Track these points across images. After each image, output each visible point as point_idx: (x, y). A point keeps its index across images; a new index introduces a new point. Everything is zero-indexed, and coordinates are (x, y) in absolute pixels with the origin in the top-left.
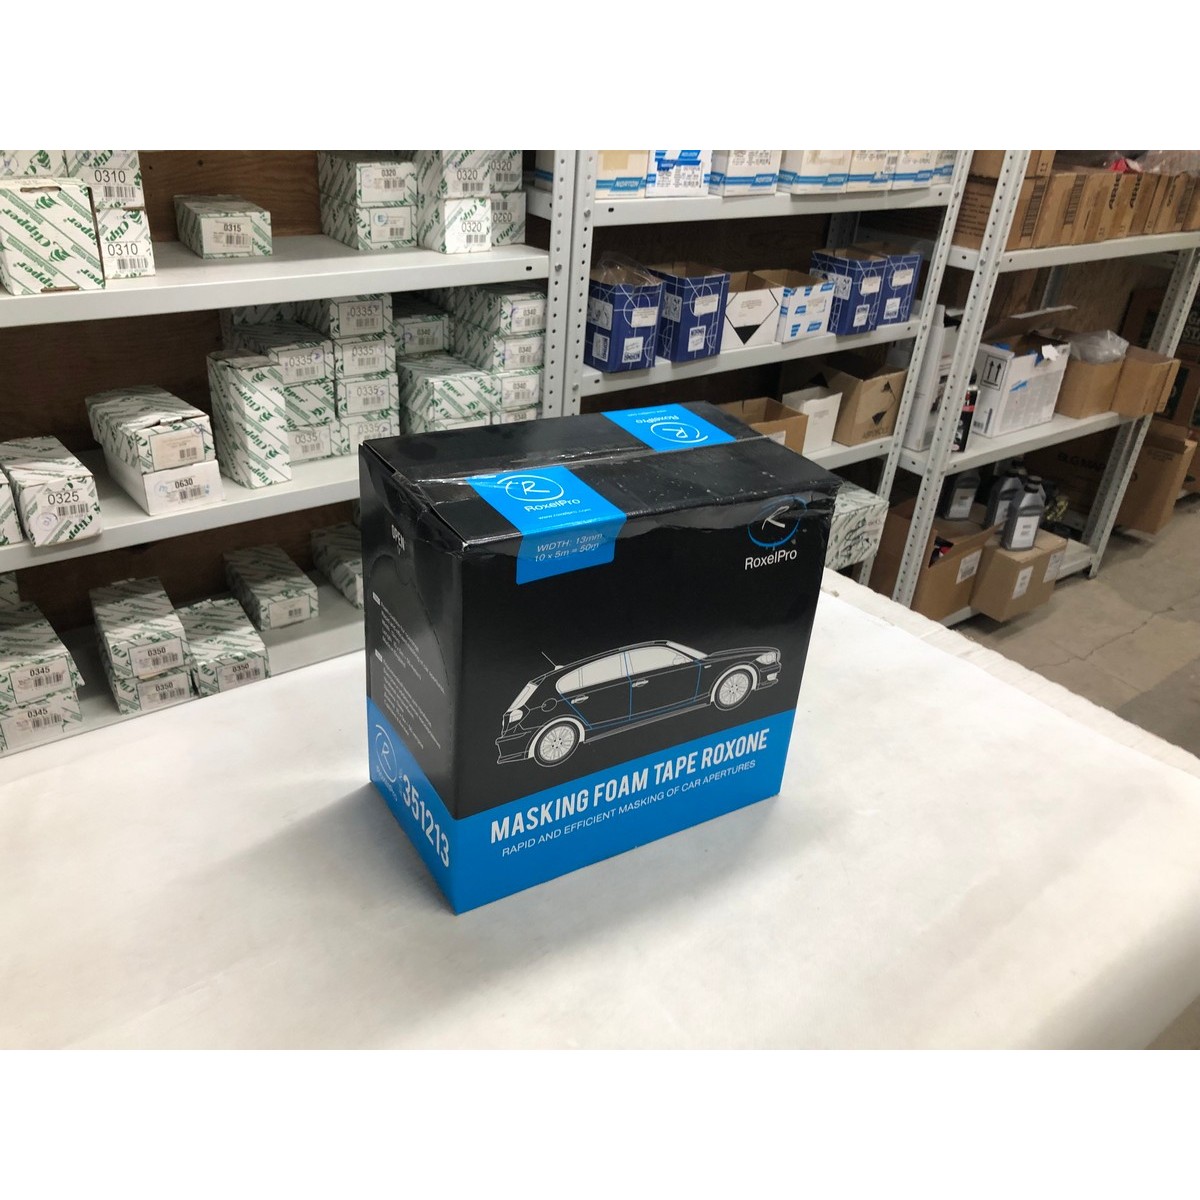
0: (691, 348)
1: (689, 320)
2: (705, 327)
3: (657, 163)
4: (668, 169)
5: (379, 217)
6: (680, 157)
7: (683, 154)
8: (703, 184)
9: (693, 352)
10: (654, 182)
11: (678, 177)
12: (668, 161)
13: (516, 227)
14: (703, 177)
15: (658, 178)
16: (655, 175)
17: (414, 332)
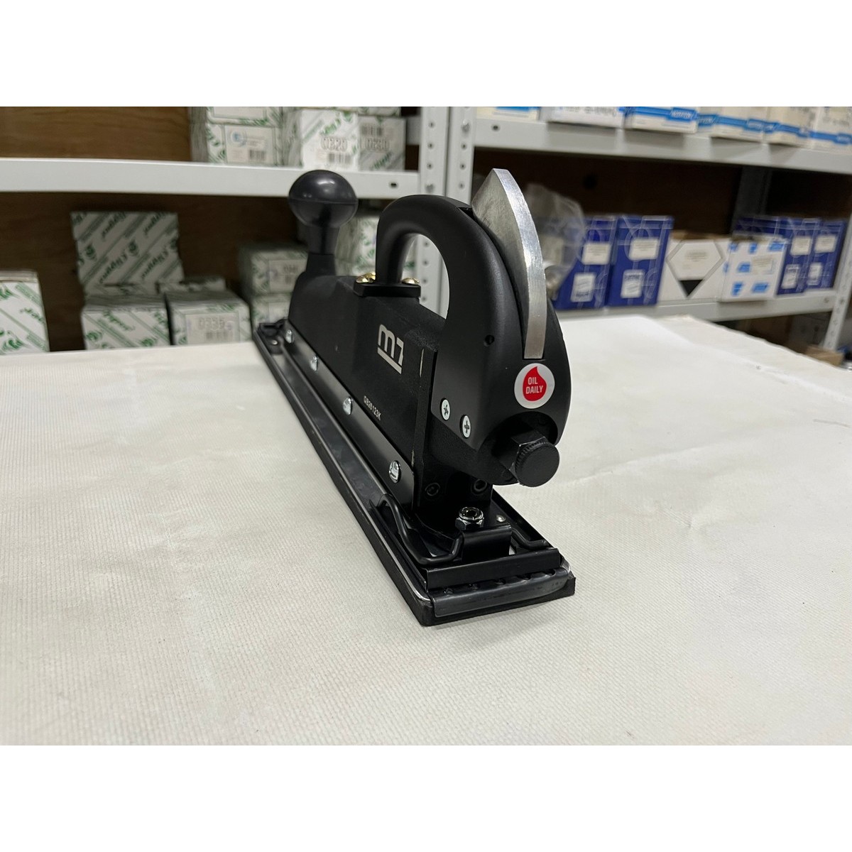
5: (236, 136)
13: (393, 158)
17: (279, 269)
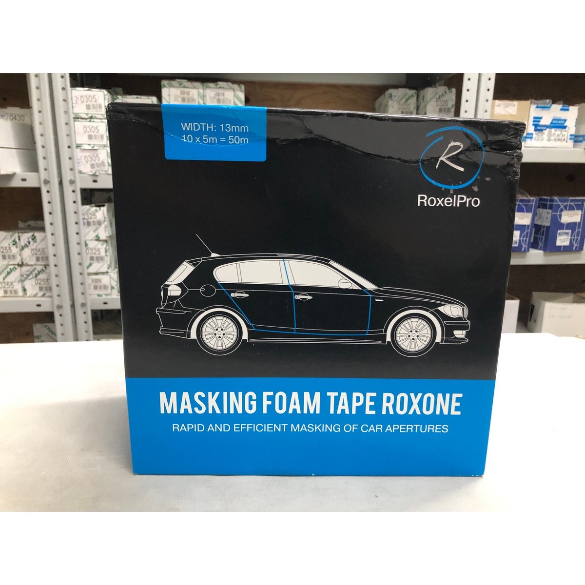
0: (558, 243)
1: (557, 225)
2: (570, 231)
3: (533, 127)
4: (542, 130)
6: (552, 123)
7: (554, 122)
8: (569, 141)
9: (561, 247)
10: (532, 138)
11: (549, 135)
12: (542, 126)
14: (569, 137)
15: (534, 136)
16: (532, 134)
